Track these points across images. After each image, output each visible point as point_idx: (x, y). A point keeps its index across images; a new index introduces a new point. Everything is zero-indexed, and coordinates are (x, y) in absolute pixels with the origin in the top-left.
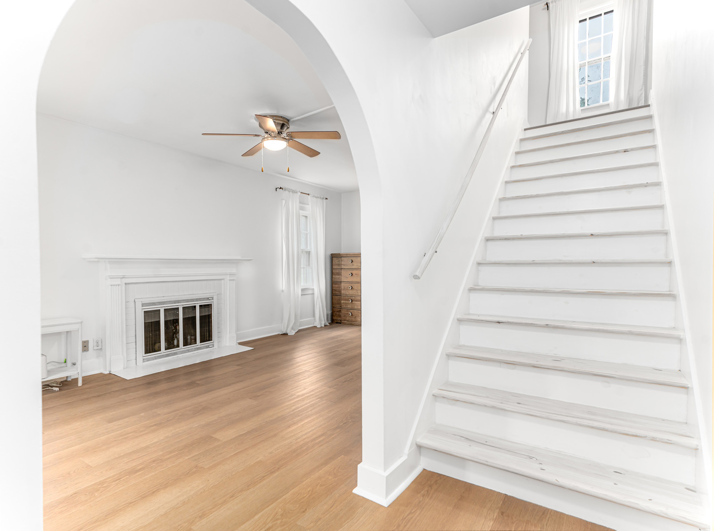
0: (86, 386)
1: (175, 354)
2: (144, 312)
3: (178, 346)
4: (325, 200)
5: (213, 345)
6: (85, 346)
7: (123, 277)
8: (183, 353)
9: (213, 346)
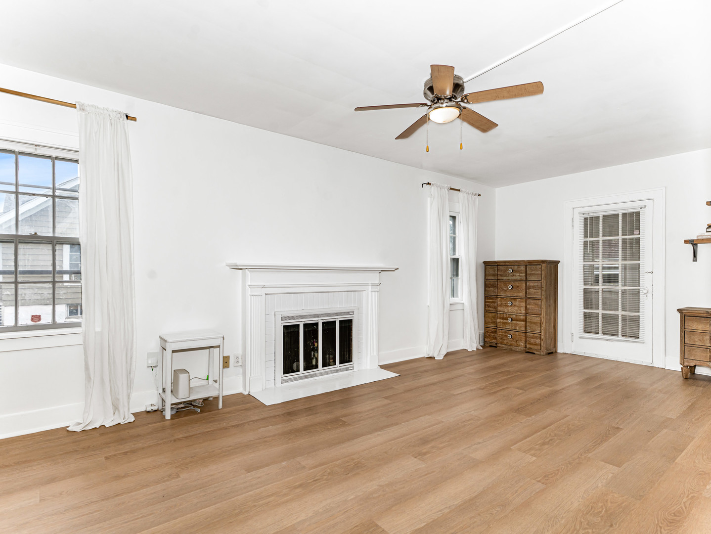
0: (226, 410)
1: (314, 376)
2: (284, 326)
3: (317, 367)
4: (477, 197)
5: (353, 367)
6: (226, 362)
7: (263, 287)
8: (321, 375)
9: (353, 369)
